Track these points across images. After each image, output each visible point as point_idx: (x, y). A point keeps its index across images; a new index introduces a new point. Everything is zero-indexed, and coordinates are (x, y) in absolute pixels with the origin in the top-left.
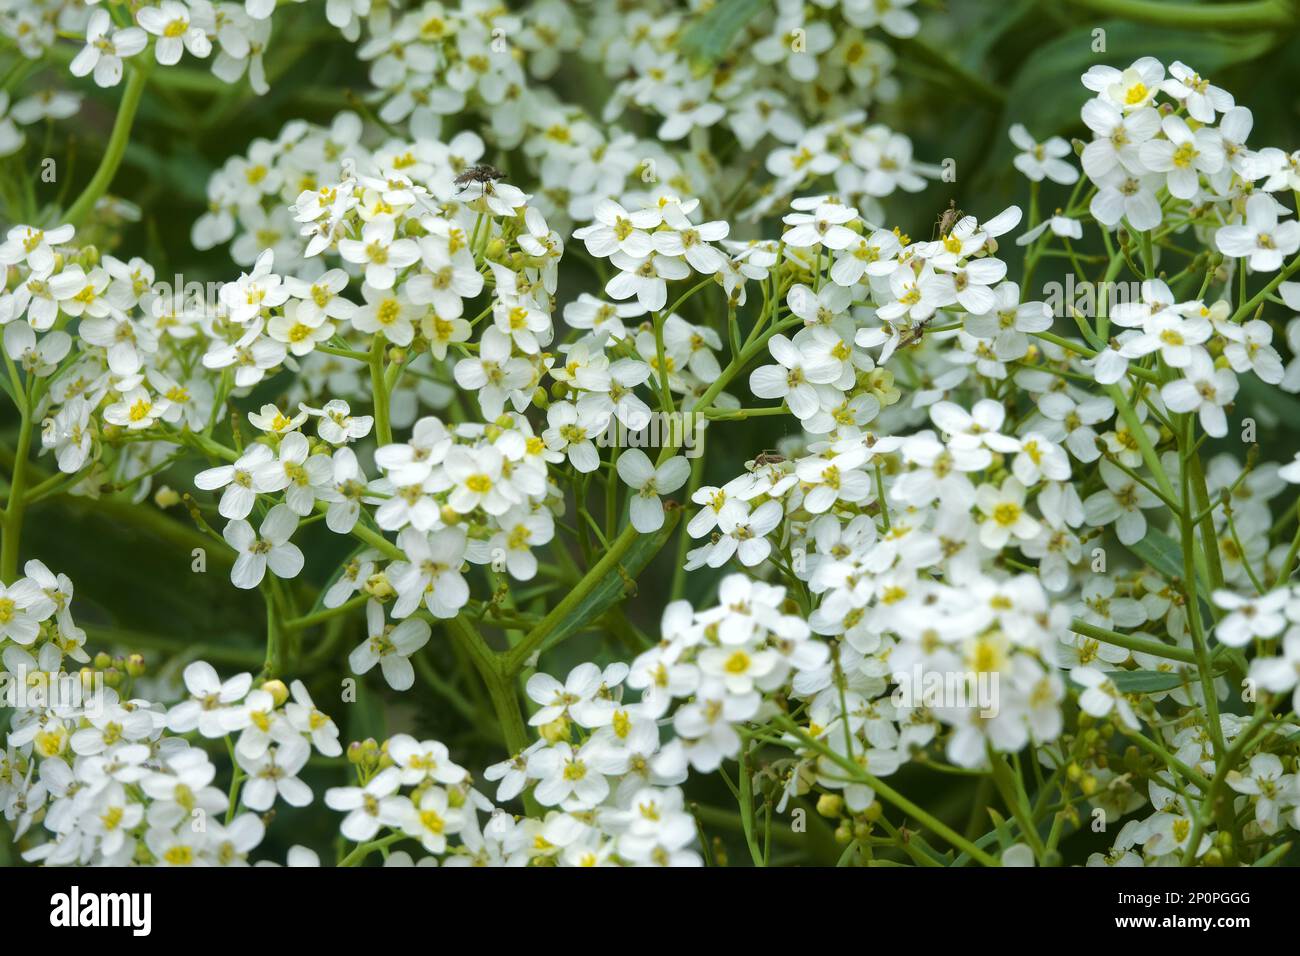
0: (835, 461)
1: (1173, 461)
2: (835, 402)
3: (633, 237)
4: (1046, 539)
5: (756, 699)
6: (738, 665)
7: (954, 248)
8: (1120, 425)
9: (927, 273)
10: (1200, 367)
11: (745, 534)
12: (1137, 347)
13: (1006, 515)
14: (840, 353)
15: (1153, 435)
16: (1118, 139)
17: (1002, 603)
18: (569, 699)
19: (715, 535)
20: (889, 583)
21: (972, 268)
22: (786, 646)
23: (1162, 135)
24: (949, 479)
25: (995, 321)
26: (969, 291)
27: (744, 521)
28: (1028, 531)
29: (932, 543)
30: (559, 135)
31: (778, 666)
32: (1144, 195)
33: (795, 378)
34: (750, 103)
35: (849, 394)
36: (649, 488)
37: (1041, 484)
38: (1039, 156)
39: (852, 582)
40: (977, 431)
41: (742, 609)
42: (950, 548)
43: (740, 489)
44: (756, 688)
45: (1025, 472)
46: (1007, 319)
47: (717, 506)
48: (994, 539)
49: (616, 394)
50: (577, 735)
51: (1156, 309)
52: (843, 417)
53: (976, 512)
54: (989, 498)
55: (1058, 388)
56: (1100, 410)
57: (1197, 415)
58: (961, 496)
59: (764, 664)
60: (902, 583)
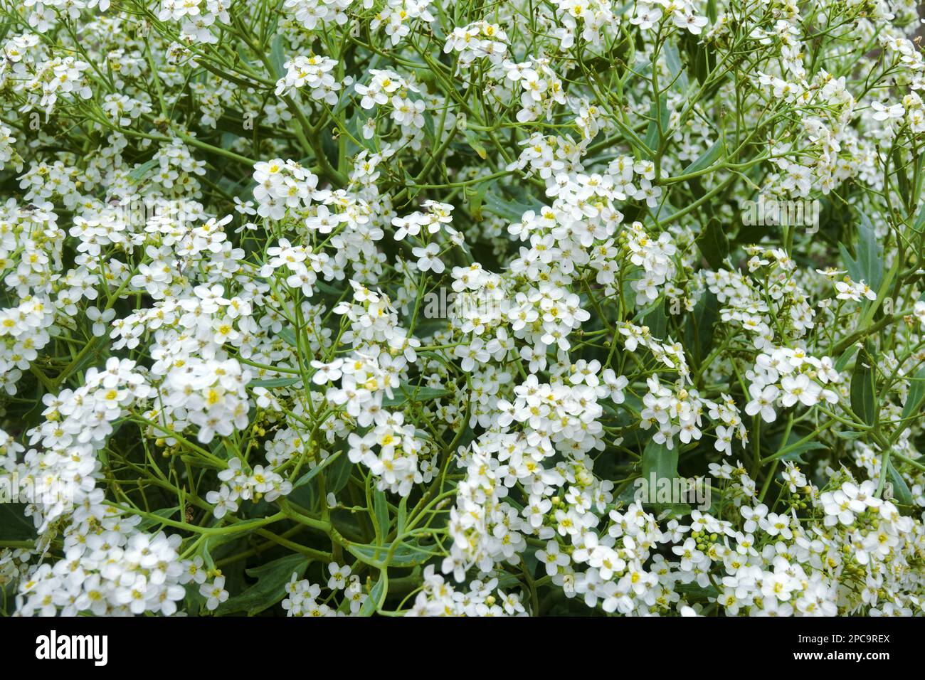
0: (162, 309)
1: (291, 305)
2: (164, 288)
3: (88, 229)
4: (242, 339)
5: (119, 410)
6: (112, 396)
7: (207, 229)
8: (272, 294)
9: (196, 238)
10: (302, 270)
11: (130, 337)
12: (276, 263)
13: (225, 330)
14: (166, 270)
15: (283, 296)
16: (268, 185)
17: (221, 372)
18: (59, 404)
19: (119, 337)
20: (178, 358)
21: (213, 236)
22: (133, 387)
23: (284, 184)
24: (201, 316)
25: (223, 255)
26: (212, 244)
27: (129, 332)
28: (234, 336)
29: (195, 342)
30: (89, 206)
31: (129, 396)
32: (278, 206)
33: (149, 279)
34: (150, 195)
35: (170, 285)
36: (99, 320)
37: (239, 318)
38: (243, 206)
39: (164, 357)
40: (213, 297)
41: (114, 372)
42: (203, 344)
43: (130, 320)
44: (119, 406)
45: (232, 313)
46: (227, 255)
47: (121, 326)
48: (220, 340)
49: (85, 287)
50: (61, 418)
51: (284, 249)
52: (168, 293)
53: (213, 330)
54: (218, 324)
55: (251, 281)
56: (265, 288)
57: (301, 289)
58: (206, 323)
59: (123, 395)
60: (183, 359)
